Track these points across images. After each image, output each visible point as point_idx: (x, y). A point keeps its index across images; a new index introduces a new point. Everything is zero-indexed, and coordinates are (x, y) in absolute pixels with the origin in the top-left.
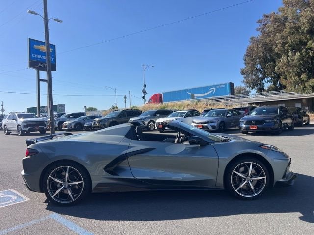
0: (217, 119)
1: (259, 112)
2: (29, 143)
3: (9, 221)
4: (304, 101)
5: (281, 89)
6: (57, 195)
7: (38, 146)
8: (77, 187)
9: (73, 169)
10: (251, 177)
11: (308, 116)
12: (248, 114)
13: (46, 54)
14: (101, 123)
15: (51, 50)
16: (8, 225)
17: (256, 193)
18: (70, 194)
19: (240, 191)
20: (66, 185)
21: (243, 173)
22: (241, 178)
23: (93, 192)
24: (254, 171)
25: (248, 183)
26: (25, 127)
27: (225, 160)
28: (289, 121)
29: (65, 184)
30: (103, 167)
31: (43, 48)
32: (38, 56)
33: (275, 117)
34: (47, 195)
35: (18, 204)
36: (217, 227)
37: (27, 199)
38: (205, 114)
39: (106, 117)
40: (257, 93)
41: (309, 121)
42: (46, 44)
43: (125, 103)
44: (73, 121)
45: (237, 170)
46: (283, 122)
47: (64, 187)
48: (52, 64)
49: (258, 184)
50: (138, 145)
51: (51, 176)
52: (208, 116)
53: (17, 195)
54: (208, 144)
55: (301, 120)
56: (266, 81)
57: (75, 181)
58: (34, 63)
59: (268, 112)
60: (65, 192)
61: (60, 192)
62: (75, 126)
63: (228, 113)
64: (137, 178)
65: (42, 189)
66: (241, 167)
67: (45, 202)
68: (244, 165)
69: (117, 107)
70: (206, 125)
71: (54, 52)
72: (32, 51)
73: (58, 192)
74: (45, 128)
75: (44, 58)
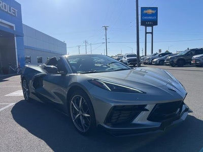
31: (150, 12)
32: (146, 18)
62: (160, 62)
75: (150, 18)
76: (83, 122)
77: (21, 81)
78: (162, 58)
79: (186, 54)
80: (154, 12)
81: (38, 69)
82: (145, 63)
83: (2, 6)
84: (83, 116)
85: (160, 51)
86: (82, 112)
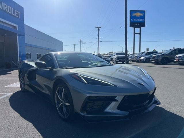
31: (138, 14)
32: (134, 20)
44: (145, 57)
62: (146, 60)
71: (144, 15)
75: (138, 20)
76: (65, 110)
77: (18, 74)
78: (149, 56)
79: (170, 53)
80: (142, 14)
81: (33, 64)
82: (133, 61)
83: (7, 9)
84: (65, 105)
85: (148, 50)
86: (64, 101)
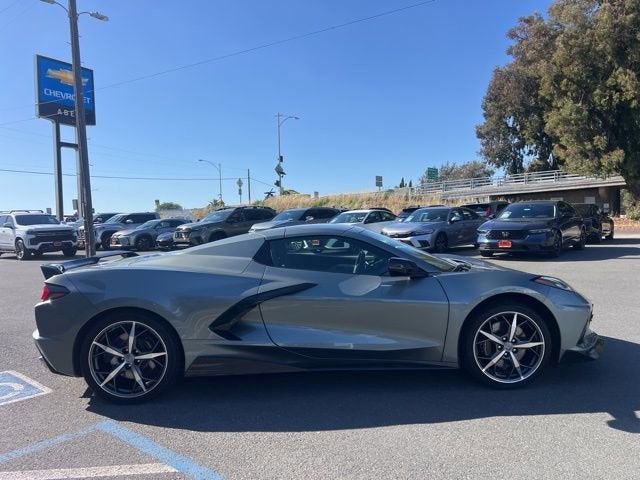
0: (430, 227)
1: (516, 214)
2: (48, 272)
3: (10, 436)
4: (601, 192)
5: (555, 167)
6: (111, 381)
7: (69, 279)
8: (152, 365)
9: (146, 328)
10: (515, 343)
11: (611, 222)
12: (494, 217)
13: (75, 89)
14: (192, 235)
15: (85, 80)
16: (9, 445)
17: (523, 374)
18: (138, 378)
19: (491, 370)
20: (129, 360)
21: (498, 334)
22: (493, 344)
23: (187, 375)
24: (520, 331)
25: (509, 353)
26: (33, 242)
27: (461, 308)
28: (574, 232)
29: (126, 359)
30: (209, 324)
31: (68, 77)
32: (56, 93)
33: (549, 224)
34: (89, 380)
35: (27, 400)
36: (449, 443)
37: (47, 391)
38: (405, 218)
39: (202, 222)
40: (508, 176)
41: (612, 233)
42: (73, 68)
43: (240, 193)
44: (133, 231)
45: (487, 329)
46: (564, 234)
47: (126, 365)
48: (87, 111)
49: (528, 357)
50: (280, 278)
51: (98, 341)
52: (412, 221)
53: (23, 383)
54: (426, 275)
55: (597, 230)
56: (527, 151)
57: (148, 351)
58: (47, 109)
59: (533, 213)
60: (128, 375)
61: (118, 376)
62: (137, 240)
63: (453, 215)
64: (280, 345)
65: (79, 370)
66: (493, 321)
67: (85, 395)
68: (500, 319)
69: (222, 203)
70: (408, 239)
71: (91, 85)
72: (44, 82)
73: (113, 374)
74: (74, 244)
75: (69, 96)
79: (227, 220)
